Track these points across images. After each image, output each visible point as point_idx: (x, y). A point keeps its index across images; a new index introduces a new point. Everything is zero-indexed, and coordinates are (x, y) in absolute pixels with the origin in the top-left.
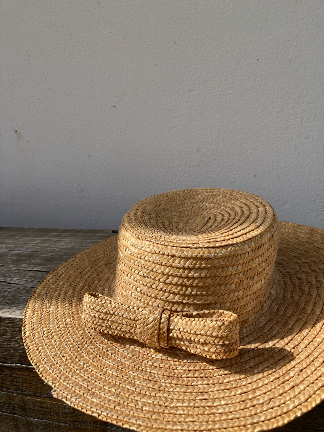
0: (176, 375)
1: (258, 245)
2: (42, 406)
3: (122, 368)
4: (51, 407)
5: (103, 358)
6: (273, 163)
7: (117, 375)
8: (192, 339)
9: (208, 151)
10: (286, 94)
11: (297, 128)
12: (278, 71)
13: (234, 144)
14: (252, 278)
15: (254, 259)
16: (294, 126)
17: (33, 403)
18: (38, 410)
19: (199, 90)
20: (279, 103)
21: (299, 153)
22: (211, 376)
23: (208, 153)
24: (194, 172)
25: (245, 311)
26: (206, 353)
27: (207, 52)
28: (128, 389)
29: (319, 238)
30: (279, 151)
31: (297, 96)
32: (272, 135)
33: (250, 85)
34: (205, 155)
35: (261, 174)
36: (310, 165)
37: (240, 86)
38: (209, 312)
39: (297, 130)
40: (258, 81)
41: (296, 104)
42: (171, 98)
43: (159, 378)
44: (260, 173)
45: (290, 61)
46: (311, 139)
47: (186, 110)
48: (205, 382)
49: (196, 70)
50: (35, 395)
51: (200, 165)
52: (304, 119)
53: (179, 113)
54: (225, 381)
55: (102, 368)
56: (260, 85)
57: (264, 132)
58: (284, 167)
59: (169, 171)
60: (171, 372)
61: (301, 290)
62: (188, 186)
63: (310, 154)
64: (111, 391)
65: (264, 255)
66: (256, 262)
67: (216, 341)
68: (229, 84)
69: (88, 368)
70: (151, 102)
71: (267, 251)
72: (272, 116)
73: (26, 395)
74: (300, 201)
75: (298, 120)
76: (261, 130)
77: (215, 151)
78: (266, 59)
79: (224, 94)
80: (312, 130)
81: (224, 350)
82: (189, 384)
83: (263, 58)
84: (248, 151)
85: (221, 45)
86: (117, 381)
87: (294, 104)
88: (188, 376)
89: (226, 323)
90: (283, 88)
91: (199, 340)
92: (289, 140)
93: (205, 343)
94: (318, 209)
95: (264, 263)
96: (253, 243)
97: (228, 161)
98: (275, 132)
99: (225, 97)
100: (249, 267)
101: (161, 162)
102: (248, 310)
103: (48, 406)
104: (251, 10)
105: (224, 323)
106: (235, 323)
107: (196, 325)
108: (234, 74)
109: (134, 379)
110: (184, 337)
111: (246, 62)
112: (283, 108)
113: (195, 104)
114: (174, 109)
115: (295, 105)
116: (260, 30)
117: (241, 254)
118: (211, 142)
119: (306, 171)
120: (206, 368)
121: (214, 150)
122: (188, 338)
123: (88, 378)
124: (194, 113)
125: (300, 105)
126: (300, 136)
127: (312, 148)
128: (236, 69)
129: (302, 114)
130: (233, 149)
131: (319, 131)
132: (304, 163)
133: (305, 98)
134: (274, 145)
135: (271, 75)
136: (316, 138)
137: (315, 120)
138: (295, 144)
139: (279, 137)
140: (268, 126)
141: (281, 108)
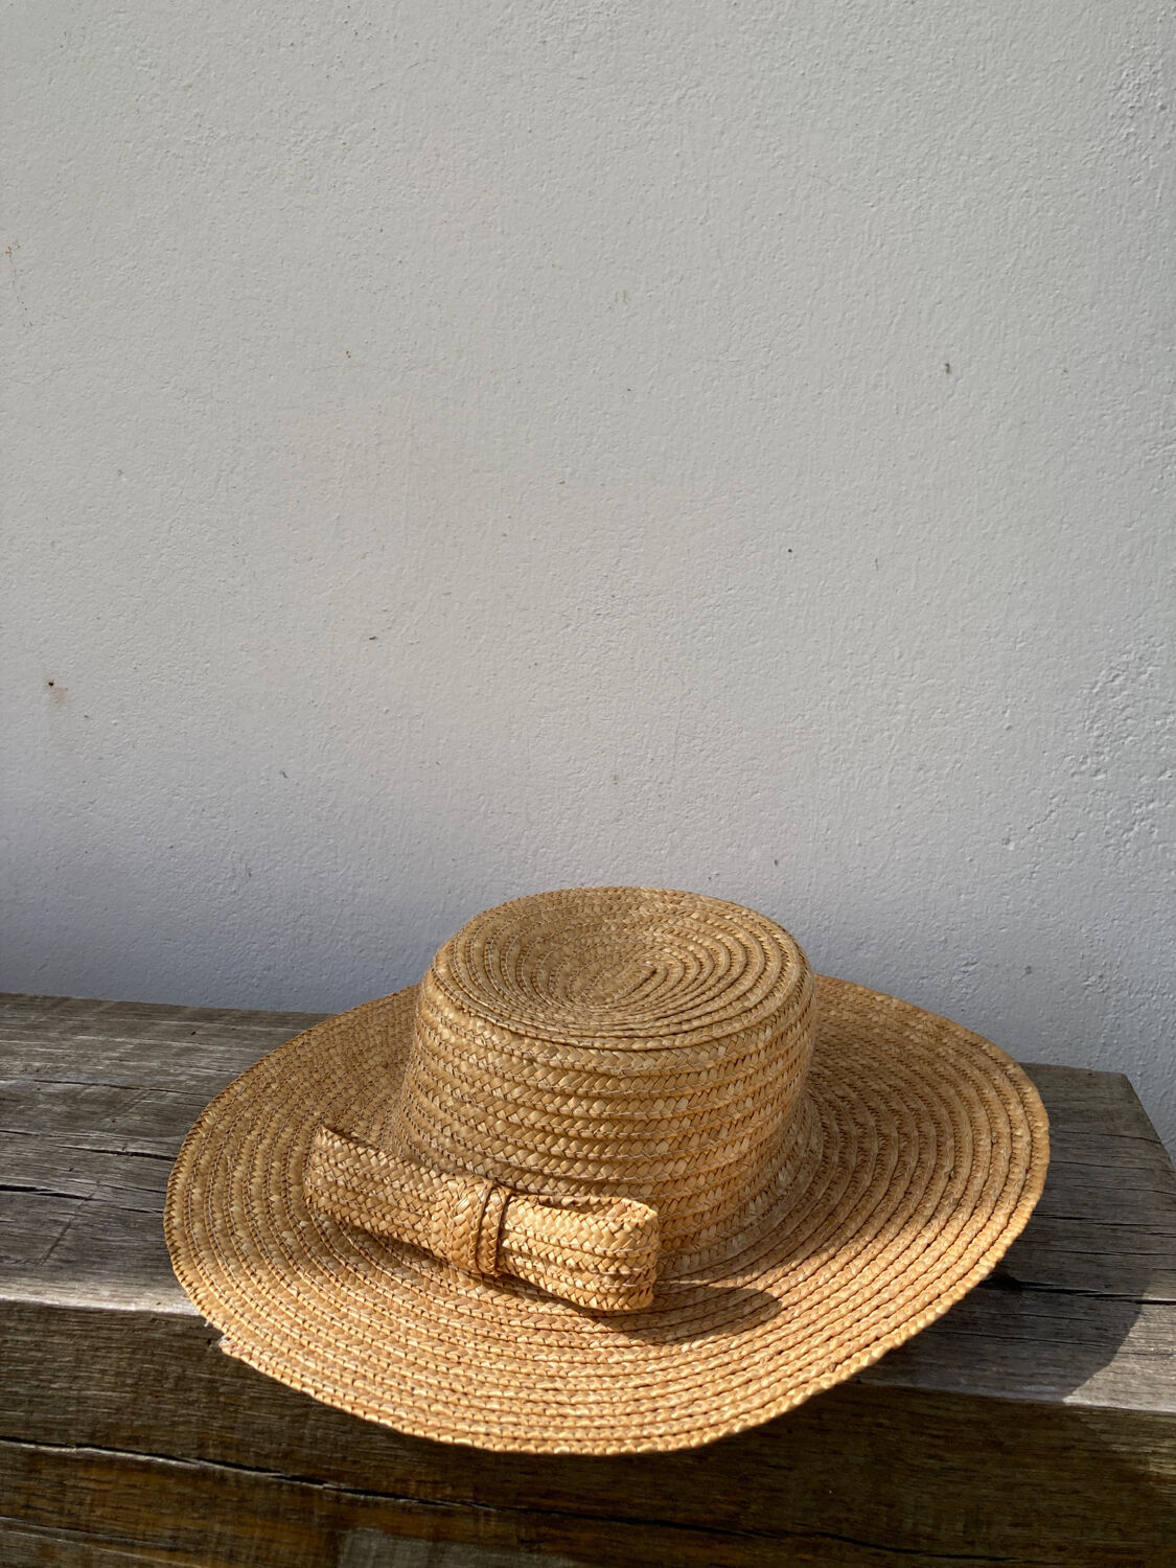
0: (503, 1337)
1: (735, 1056)
3: (383, 1310)
5: (342, 1285)
6: (828, 830)
7: (368, 1322)
8: (550, 1256)
9: (645, 784)
10: (867, 645)
11: (894, 739)
12: (846, 584)
13: (717, 770)
14: (713, 1133)
15: (723, 1089)
16: (886, 734)
19: (626, 616)
20: (846, 668)
21: (899, 807)
22: (584, 1345)
23: (646, 787)
24: (600, 838)
26: (578, 1293)
27: (651, 516)
29: (950, 1051)
30: (847, 799)
31: (897, 655)
32: (825, 754)
33: (769, 613)
34: (635, 795)
35: (794, 858)
36: (930, 842)
37: (740, 614)
38: (598, 1203)
39: (894, 745)
40: (791, 605)
41: (894, 675)
42: (543, 630)
43: (465, 1337)
44: (792, 856)
45: (879, 563)
46: (932, 773)
47: (586, 665)
48: (567, 1357)
49: (618, 562)
51: (620, 822)
52: (915, 717)
53: (566, 673)
54: (610, 1360)
55: (338, 1306)
56: (796, 618)
57: (805, 743)
58: (857, 842)
59: (526, 833)
60: (494, 1329)
61: (855, 1181)
62: (583, 880)
63: (932, 812)
65: (752, 1082)
66: (727, 1097)
67: (600, 1267)
68: (710, 606)
69: (305, 1303)
70: (483, 636)
71: (761, 1072)
72: (827, 703)
74: (903, 943)
75: (899, 717)
76: (797, 736)
77: (665, 785)
78: (814, 550)
79: (694, 632)
80: (935, 747)
81: (618, 1289)
82: (529, 1356)
83: (805, 547)
84: (757, 792)
85: (692, 501)
86: (366, 1333)
87: (889, 674)
88: (531, 1340)
89: (627, 1228)
90: (859, 630)
91: (564, 1262)
92: (875, 768)
93: (578, 1269)
94: (955, 967)
95: (749, 1102)
96: (722, 1050)
97: (701, 814)
98: (833, 747)
99: (698, 642)
100: (709, 1106)
101: (504, 806)
104: (776, 422)
105: (622, 1227)
106: (649, 1229)
107: (562, 1224)
108: (724, 581)
109: (407, 1334)
110: (534, 1253)
111: (760, 553)
112: (858, 684)
113: (610, 653)
114: (550, 661)
115: (891, 677)
116: (798, 476)
117: (688, 1074)
118: (652, 760)
119: (918, 859)
120: (577, 1329)
121: (661, 783)
122: (542, 1255)
123: (304, 1322)
124: (609, 678)
125: (904, 680)
126: (905, 761)
127: (937, 797)
128: (729, 569)
129: (909, 704)
130: (715, 784)
131: (955, 752)
132: (914, 836)
133: (916, 663)
134: (832, 781)
135: (825, 594)
136: (947, 770)
137: (943, 722)
138: (890, 783)
139: (845, 761)
140: (815, 728)
141: (853, 682)
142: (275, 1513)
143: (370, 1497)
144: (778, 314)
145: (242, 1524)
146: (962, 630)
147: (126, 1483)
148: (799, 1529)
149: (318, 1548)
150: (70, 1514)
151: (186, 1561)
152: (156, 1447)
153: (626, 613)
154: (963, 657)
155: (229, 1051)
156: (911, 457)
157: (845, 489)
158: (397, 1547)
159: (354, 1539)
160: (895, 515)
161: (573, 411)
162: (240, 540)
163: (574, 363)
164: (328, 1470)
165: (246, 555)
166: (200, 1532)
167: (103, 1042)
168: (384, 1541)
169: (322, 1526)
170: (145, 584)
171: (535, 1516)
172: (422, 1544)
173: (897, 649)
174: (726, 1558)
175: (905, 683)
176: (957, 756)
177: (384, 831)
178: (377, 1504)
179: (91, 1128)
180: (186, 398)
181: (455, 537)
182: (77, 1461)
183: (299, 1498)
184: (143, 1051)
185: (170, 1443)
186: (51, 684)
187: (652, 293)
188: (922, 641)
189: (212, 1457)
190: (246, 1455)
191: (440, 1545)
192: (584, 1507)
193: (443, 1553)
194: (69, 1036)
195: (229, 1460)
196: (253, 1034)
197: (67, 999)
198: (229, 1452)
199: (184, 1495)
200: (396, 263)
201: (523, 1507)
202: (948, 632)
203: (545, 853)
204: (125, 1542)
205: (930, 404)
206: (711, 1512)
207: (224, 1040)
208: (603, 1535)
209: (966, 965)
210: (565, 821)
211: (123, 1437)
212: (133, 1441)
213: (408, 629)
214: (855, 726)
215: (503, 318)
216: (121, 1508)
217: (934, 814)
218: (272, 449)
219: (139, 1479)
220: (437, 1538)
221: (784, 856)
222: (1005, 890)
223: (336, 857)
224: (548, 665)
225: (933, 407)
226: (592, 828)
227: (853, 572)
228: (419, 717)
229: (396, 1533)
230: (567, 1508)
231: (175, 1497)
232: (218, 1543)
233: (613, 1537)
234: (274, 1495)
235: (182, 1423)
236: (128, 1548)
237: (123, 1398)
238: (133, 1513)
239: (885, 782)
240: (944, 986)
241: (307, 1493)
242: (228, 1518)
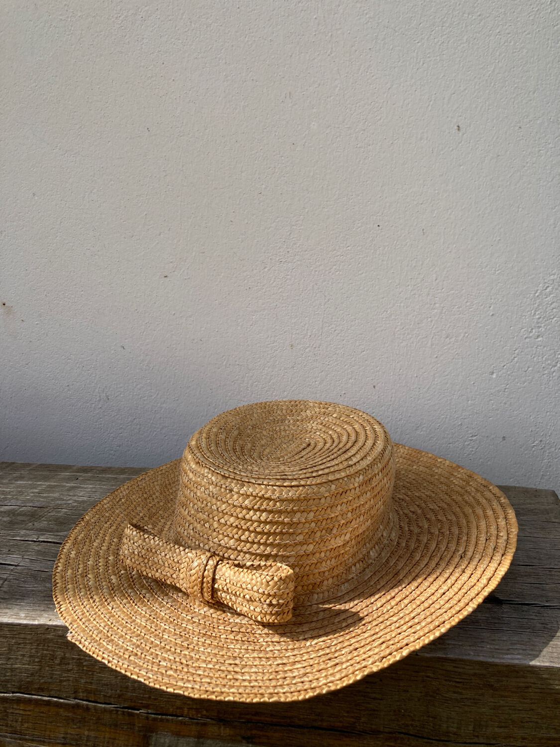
0: (214, 635)
6: (400, 370)
8: (238, 593)
10: (419, 274)
11: (433, 322)
12: (407, 242)
13: (343, 340)
14: (328, 530)
15: (334, 507)
16: (429, 319)
20: (408, 286)
21: (437, 357)
23: (307, 350)
24: (284, 377)
25: (317, 571)
27: (307, 210)
28: (152, 642)
30: (409, 353)
31: (434, 279)
32: (398, 331)
33: (368, 259)
34: (302, 354)
35: (383, 385)
36: (453, 374)
37: (353, 260)
38: (265, 565)
39: (434, 325)
40: (379, 254)
41: (433, 289)
42: (253, 270)
43: (193, 634)
44: (382, 383)
45: (424, 231)
46: (453, 339)
47: (275, 288)
49: (290, 234)
51: (295, 368)
52: (444, 311)
53: (265, 292)
56: (382, 261)
57: (388, 325)
58: (415, 375)
59: (247, 375)
60: (210, 630)
62: (277, 398)
64: (132, 641)
66: (337, 511)
67: (262, 599)
68: (338, 256)
70: (222, 274)
72: (399, 305)
75: (436, 311)
76: (384, 322)
77: (317, 348)
78: (391, 225)
79: (330, 269)
80: (455, 326)
83: (386, 224)
84: (364, 351)
85: (327, 201)
87: (430, 289)
88: (228, 637)
90: (415, 266)
91: (244, 596)
92: (424, 338)
94: (466, 438)
97: (335, 363)
98: (402, 327)
99: (332, 274)
101: (236, 361)
102: (322, 570)
104: (370, 159)
107: (243, 577)
108: (345, 242)
110: (230, 591)
111: (363, 227)
112: (415, 294)
113: (288, 281)
116: (382, 187)
117: (314, 500)
118: (310, 336)
119: (447, 383)
120: (253, 632)
121: (315, 348)
122: (234, 592)
124: (287, 294)
125: (438, 291)
126: (439, 334)
127: (456, 351)
128: (348, 236)
129: (441, 304)
130: (343, 348)
131: (465, 328)
132: (444, 372)
133: (444, 282)
134: (402, 344)
135: (397, 248)
136: (461, 337)
137: (458, 313)
138: (432, 345)
140: (393, 317)
141: (412, 294)
142: (116, 725)
143: (164, 717)
144: (370, 102)
145: (99, 731)
146: (468, 265)
147: (38, 711)
148: (387, 730)
149: (138, 742)
150: (11, 726)
152: (52, 693)
153: (295, 261)
154: (468, 279)
155: (94, 488)
156: (440, 175)
157: (406, 192)
158: (179, 742)
159: (157, 737)
160: (432, 206)
161: (265, 156)
162: (96, 228)
163: (265, 130)
164: (142, 703)
165: (100, 235)
166: (77, 735)
167: (30, 485)
168: (173, 738)
169: (140, 731)
170: (49, 252)
171: (249, 725)
172: (192, 740)
173: (434, 275)
175: (439, 293)
176: (466, 330)
177: (175, 375)
178: (168, 720)
179: (21, 529)
180: (66, 155)
181: (206, 223)
182: (13, 700)
183: (127, 718)
184: (51, 489)
185: (60, 691)
186: (4, 304)
187: (304, 93)
188: (447, 271)
189: (81, 697)
190: (99, 696)
191: (201, 740)
192: (274, 720)
193: (203, 744)
194: (13, 482)
195: (91, 699)
196: (108, 479)
197: (14, 463)
198: (91, 695)
199: (68, 716)
200: (171, 80)
201: (243, 720)
202: (461, 266)
203: (257, 385)
204: (40, 741)
205: (449, 147)
206: (340, 722)
207: (92, 482)
208: (285, 734)
209: (472, 436)
210: (267, 368)
211: (35, 688)
212: (40, 690)
213: (183, 271)
214: (413, 316)
215: (227, 108)
216: (37, 723)
217: (454, 360)
218: (111, 180)
219: (44, 709)
220: (199, 736)
221: (378, 383)
222: (491, 398)
223: (151, 389)
224: (256, 288)
225: (451, 148)
226: (280, 372)
227: (412, 236)
228: (190, 316)
229: (178, 734)
230: (266, 721)
231: (64, 718)
232: (87, 740)
233: (290, 735)
234: (114, 716)
235: (65, 681)
236: (42, 743)
237: (34, 668)
238: (43, 726)
239: (429, 344)
240: (460, 447)
241: (132, 715)
242: (92, 728)
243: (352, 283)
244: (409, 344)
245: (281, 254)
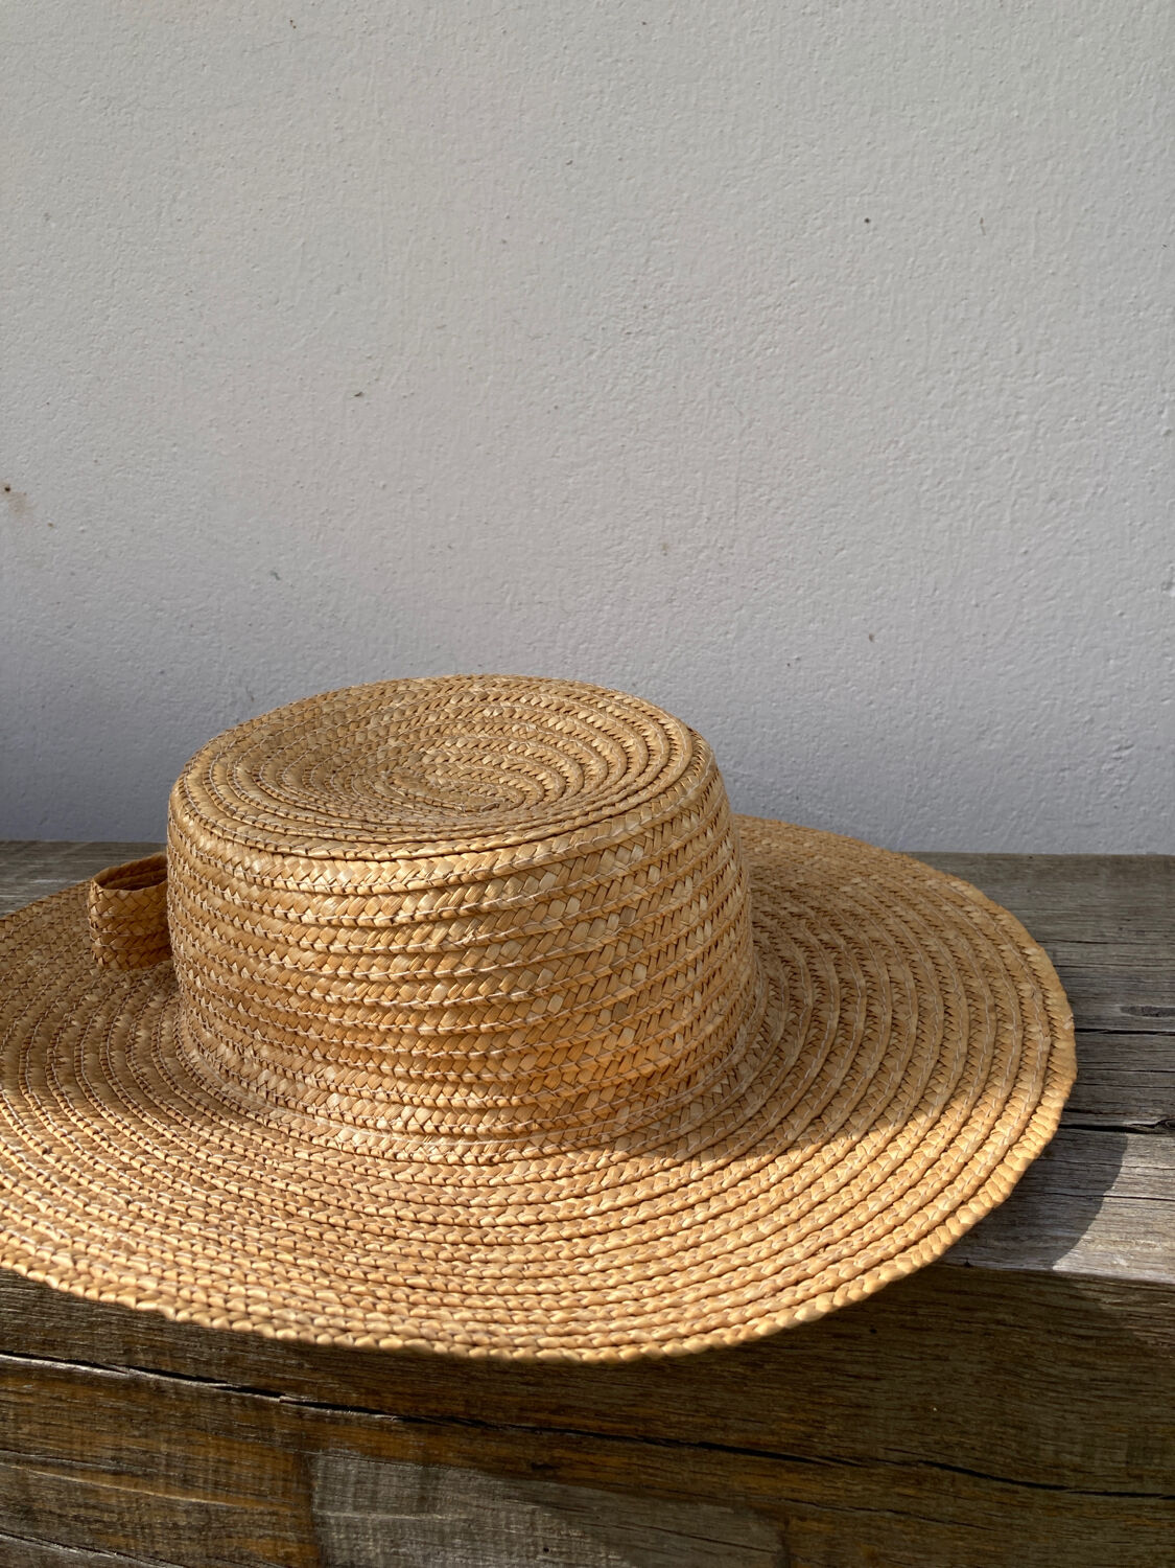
2: (92, 1502)
4: (124, 1505)
6: (935, 590)
9: (701, 551)
10: (975, 339)
11: (1015, 462)
12: (943, 257)
13: (791, 524)
16: (1005, 456)
17: (60, 1492)
18: (76, 1518)
19: (662, 333)
20: (949, 372)
21: (1026, 552)
23: (701, 557)
24: (652, 626)
27: (685, 195)
30: (957, 547)
31: (1015, 348)
32: (927, 490)
33: (844, 308)
34: (691, 567)
35: (893, 631)
36: (1068, 595)
37: (807, 314)
39: (1016, 470)
40: (872, 295)
41: (1012, 376)
42: (561, 361)
44: (891, 627)
45: (984, 225)
46: (1067, 504)
47: (617, 403)
49: (648, 260)
50: (62, 1464)
51: (674, 603)
52: (1042, 431)
53: (594, 415)
56: (880, 312)
57: (900, 479)
58: (973, 602)
59: (562, 626)
62: (635, 679)
63: (1068, 554)
68: (769, 307)
70: (490, 378)
72: (927, 422)
73: (30, 1462)
74: (1036, 727)
75: (1020, 432)
76: (890, 471)
77: (725, 551)
78: (899, 217)
79: (751, 343)
80: (1069, 468)
83: (886, 214)
84: (842, 549)
85: (736, 167)
87: (1005, 375)
90: (964, 319)
92: (990, 505)
94: (1104, 753)
97: (773, 585)
98: (937, 480)
99: (757, 356)
101: (534, 594)
103: (113, 1501)
104: (839, 42)
108: (784, 271)
111: (828, 229)
112: (964, 393)
113: (647, 383)
114: (573, 402)
115: (1009, 379)
116: (871, 115)
118: (709, 519)
119: (1053, 617)
121: (722, 548)
124: (647, 416)
125: (1026, 381)
126: (1029, 491)
127: (1074, 535)
128: (790, 255)
129: (1033, 413)
130: (789, 544)
131: (1097, 472)
132: (1046, 589)
133: (1041, 357)
134: (938, 525)
135: (916, 275)
136: (1088, 495)
137: (1079, 434)
138: (1013, 521)
139: (953, 497)
140: (913, 456)
141: (958, 392)
142: (229, 1431)
143: (339, 1412)
145: (191, 1443)
146: (1101, 305)
147: (48, 1395)
148: (896, 1456)
149: (285, 1472)
151: (136, 1486)
152: (76, 1353)
154: (1103, 341)
156: (1023, 67)
157: (935, 124)
158: (381, 1471)
159: (328, 1461)
160: (1004, 154)
161: (575, 63)
162: (193, 288)
164: (284, 1379)
165: (203, 305)
166: (144, 1452)
168: (365, 1464)
169: (287, 1445)
170: (94, 355)
171: (546, 1435)
172: (410, 1468)
173: (1014, 340)
174: (800, 1491)
175: (1027, 385)
176: (1099, 477)
177: (397, 636)
178: (348, 1420)
180: (109, 110)
181: (444, 252)
183: (253, 1414)
185: (90, 1347)
186: (8, 490)
188: (1047, 327)
189: (143, 1364)
190: (182, 1361)
191: (433, 1470)
192: (607, 1425)
193: (438, 1478)
194: (26, 880)
195: (163, 1368)
197: (34, 843)
198: (162, 1358)
199: (119, 1409)
201: (530, 1425)
202: (1082, 310)
203: (587, 649)
204: (65, 1464)
206: (772, 1433)
208: (635, 1460)
209: (1119, 749)
210: (607, 607)
211: (36, 1342)
212: (47, 1346)
213: (399, 378)
214: (964, 450)
216: (49, 1424)
217: (1070, 558)
218: (218, 164)
219: (63, 1391)
220: (427, 1461)
221: (880, 629)
222: (1167, 650)
223: (346, 672)
224: (571, 407)
226: (640, 614)
227: (953, 240)
228: (421, 490)
229: (375, 1454)
230: (586, 1427)
231: (109, 1412)
232: (168, 1465)
233: (648, 1463)
234: (222, 1409)
235: (101, 1325)
236: (67, 1470)
237: (28, 1294)
238: (65, 1430)
239: (1007, 518)
240: (1090, 778)
241: (261, 1407)
242: (174, 1436)
243: (805, 376)
244: (956, 524)
245: (629, 313)
